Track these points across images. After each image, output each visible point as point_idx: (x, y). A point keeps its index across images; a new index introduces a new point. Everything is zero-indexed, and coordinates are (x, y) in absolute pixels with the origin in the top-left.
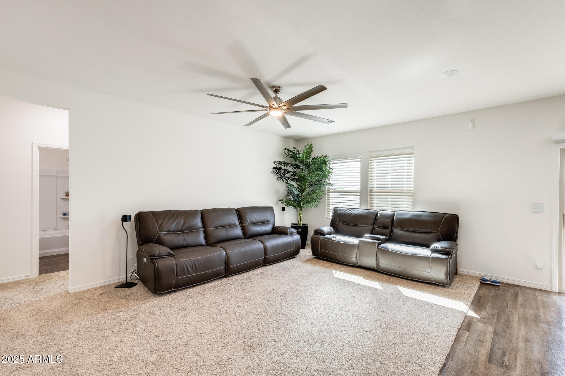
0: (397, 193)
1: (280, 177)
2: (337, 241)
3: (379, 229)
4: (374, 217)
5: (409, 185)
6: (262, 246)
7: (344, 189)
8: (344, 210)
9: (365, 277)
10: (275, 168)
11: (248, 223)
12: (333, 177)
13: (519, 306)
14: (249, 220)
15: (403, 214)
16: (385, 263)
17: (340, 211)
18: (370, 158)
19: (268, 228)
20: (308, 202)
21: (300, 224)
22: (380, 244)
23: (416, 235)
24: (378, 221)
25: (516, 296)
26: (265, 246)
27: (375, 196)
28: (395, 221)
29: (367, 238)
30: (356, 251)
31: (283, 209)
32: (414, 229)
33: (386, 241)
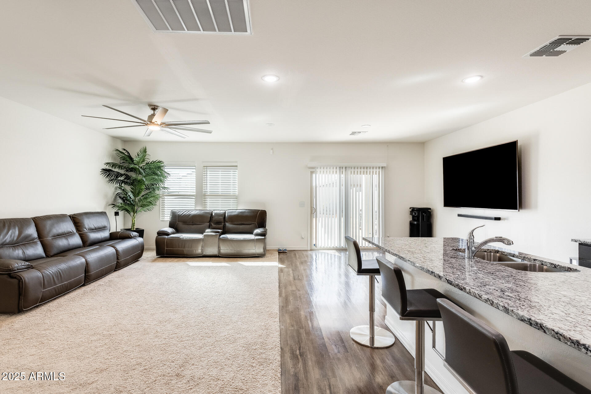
0: (226, 196)
1: (112, 180)
2: (184, 238)
3: (215, 225)
4: (210, 216)
5: (234, 190)
6: (114, 250)
7: (180, 193)
8: (182, 212)
9: (213, 261)
10: (103, 170)
11: (87, 230)
12: (168, 182)
13: (298, 259)
14: (87, 227)
15: (232, 212)
16: (225, 249)
17: (178, 213)
18: (204, 167)
19: (105, 234)
20: (143, 206)
21: (134, 228)
22: (220, 235)
23: (241, 226)
24: (214, 219)
25: (295, 255)
26: (117, 250)
27: (208, 199)
28: (226, 218)
29: (208, 232)
30: (201, 243)
31: (117, 214)
32: (240, 223)
33: (223, 233)
